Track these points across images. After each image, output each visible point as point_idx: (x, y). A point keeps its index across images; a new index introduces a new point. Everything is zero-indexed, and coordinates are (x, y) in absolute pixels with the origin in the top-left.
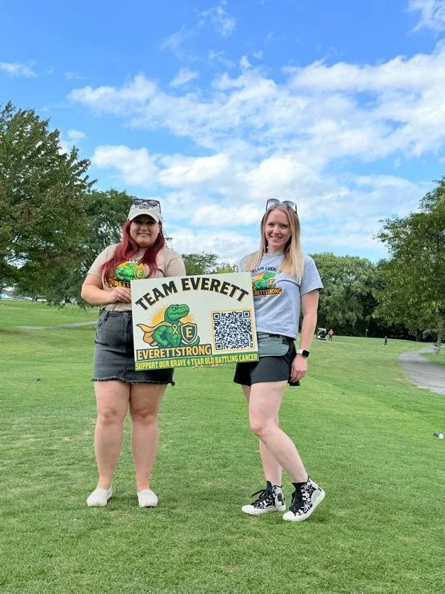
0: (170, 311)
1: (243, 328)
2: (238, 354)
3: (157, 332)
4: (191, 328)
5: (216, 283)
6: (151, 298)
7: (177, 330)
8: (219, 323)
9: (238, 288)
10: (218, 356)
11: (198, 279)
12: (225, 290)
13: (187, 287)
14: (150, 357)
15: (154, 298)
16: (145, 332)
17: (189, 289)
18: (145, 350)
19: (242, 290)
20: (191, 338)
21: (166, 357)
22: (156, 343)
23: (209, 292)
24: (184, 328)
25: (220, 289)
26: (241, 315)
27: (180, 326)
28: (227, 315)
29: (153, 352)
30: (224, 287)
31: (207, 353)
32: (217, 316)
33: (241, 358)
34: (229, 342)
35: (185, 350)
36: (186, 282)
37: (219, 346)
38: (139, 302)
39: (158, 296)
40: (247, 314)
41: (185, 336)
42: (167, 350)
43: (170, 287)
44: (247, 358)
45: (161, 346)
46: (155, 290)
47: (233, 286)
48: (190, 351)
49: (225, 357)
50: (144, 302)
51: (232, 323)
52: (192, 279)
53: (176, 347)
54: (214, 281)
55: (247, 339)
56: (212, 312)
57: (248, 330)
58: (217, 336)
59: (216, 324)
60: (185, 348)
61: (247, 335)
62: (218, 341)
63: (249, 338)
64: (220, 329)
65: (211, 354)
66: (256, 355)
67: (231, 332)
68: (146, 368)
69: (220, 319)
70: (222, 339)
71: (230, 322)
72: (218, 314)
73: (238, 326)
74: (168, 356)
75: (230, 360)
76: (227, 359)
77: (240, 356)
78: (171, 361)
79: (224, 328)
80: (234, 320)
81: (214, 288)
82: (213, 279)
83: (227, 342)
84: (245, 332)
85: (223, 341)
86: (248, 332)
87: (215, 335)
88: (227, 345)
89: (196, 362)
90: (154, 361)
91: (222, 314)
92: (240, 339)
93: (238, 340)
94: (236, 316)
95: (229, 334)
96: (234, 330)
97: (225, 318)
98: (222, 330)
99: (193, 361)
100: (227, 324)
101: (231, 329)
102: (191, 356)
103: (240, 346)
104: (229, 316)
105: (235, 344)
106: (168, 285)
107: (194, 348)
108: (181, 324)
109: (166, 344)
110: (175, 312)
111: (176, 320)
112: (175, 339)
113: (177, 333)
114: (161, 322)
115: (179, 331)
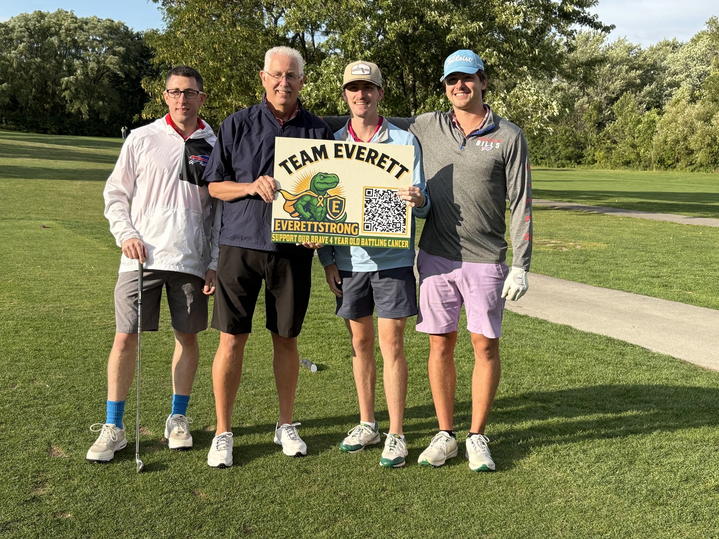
0: (318, 179)
1: (397, 209)
2: (388, 238)
3: (300, 202)
4: (339, 202)
5: (373, 154)
6: (297, 161)
7: (323, 202)
8: (371, 201)
9: (398, 164)
10: (365, 237)
11: (354, 146)
12: (383, 164)
13: (340, 153)
14: (289, 229)
15: (300, 162)
16: (286, 200)
17: (342, 156)
18: (285, 220)
19: (401, 166)
20: (339, 213)
21: (307, 231)
22: (297, 214)
23: (364, 163)
24: (331, 201)
25: (376, 161)
28: (381, 193)
29: (293, 224)
30: (381, 160)
31: (353, 233)
32: (369, 193)
33: (391, 244)
34: (380, 224)
35: (329, 226)
36: (339, 148)
37: (367, 227)
38: (283, 164)
39: (306, 160)
41: (331, 211)
42: (309, 223)
43: (320, 152)
44: (396, 243)
45: (302, 218)
46: (303, 153)
47: (392, 160)
48: (334, 228)
49: (373, 240)
50: (289, 165)
51: (385, 202)
52: (347, 146)
53: (319, 222)
54: (371, 151)
55: (400, 223)
56: (364, 187)
57: (402, 213)
58: (366, 215)
59: (367, 201)
60: (329, 224)
61: (400, 218)
62: (367, 220)
63: (402, 222)
64: (371, 207)
65: (358, 235)
66: (407, 241)
67: (383, 213)
68: (284, 240)
69: (372, 196)
70: (372, 219)
71: (384, 201)
72: (371, 191)
73: (391, 206)
74: (309, 230)
75: (377, 243)
76: (374, 242)
77: (390, 241)
78: (312, 236)
79: (375, 206)
80: (388, 199)
81: (370, 159)
82: (370, 149)
83: (377, 223)
84: (398, 214)
85: (373, 222)
86: (402, 216)
87: (365, 214)
88: (376, 226)
89: (339, 241)
90: (294, 234)
91: (376, 190)
92: (391, 222)
93: (389, 222)
94: (390, 195)
95: (380, 214)
96: (387, 210)
97: (378, 195)
98: (373, 209)
99: (336, 240)
100: (379, 203)
101: (383, 210)
102: (335, 233)
103: (391, 230)
104: (383, 194)
105: (386, 227)
106: (319, 149)
107: (339, 225)
108: (328, 196)
109: (309, 217)
110: (322, 181)
111: (323, 191)
112: (319, 212)
113: (323, 206)
114: (306, 191)
115: (325, 204)
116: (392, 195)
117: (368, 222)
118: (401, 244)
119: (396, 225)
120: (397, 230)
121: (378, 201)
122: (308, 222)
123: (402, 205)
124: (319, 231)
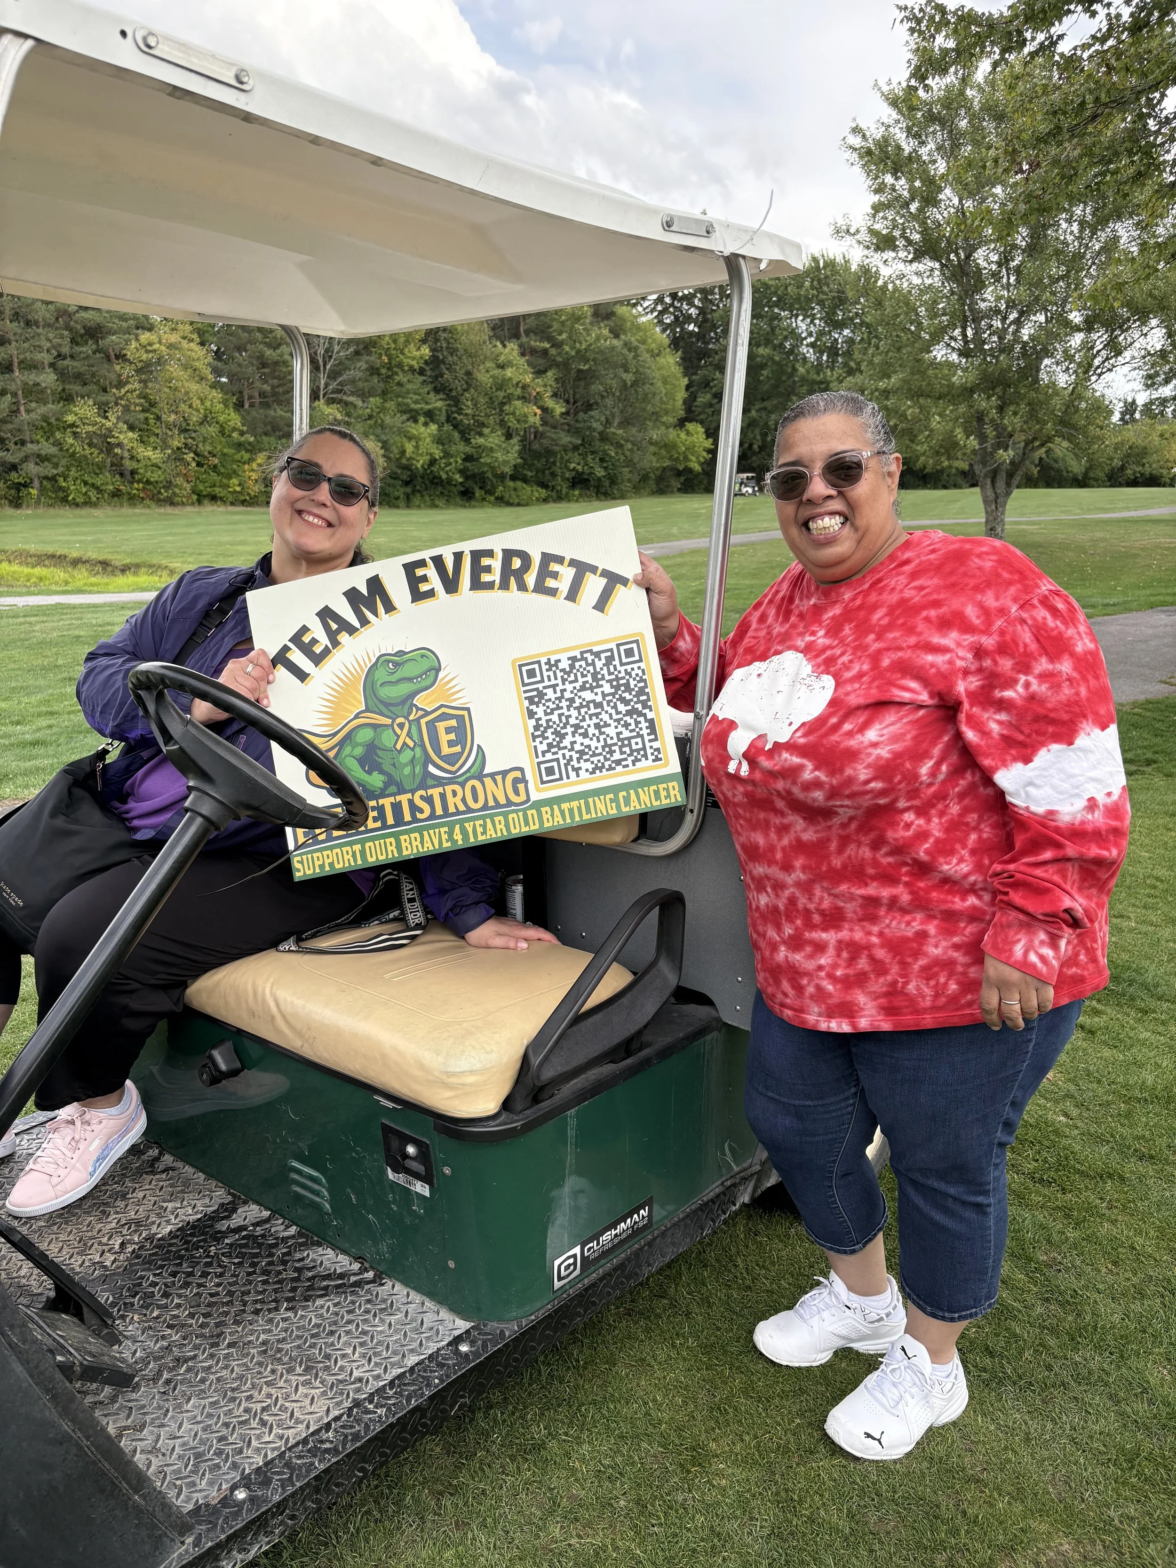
0: (381, 675)
1: (623, 700)
2: (614, 789)
3: (347, 750)
4: (453, 723)
5: (517, 563)
7: (409, 735)
8: (541, 695)
9: (593, 569)
10: (550, 802)
11: (458, 556)
12: (550, 583)
13: (424, 587)
14: (336, 832)
15: (324, 640)
17: (431, 593)
19: (605, 573)
20: (462, 753)
23: (497, 594)
24: (431, 725)
25: (530, 579)
26: (610, 660)
27: (418, 720)
28: (565, 664)
30: (544, 572)
31: (515, 799)
32: (531, 674)
33: (626, 799)
34: (582, 753)
35: (443, 796)
36: (419, 572)
37: (550, 771)
38: (281, 659)
39: (338, 631)
40: (629, 653)
41: (437, 753)
42: (387, 802)
43: (372, 599)
44: (644, 797)
46: (326, 614)
47: (573, 563)
48: (458, 799)
49: (575, 804)
50: (297, 657)
52: (438, 561)
53: (413, 792)
54: (508, 554)
55: (639, 735)
56: (514, 662)
57: (639, 706)
58: (538, 740)
59: (531, 700)
60: (440, 789)
61: (637, 723)
62: (544, 753)
63: (645, 732)
64: (546, 714)
65: (528, 800)
66: (675, 784)
67: (584, 720)
68: (327, 868)
69: (542, 681)
70: (558, 746)
71: (578, 685)
72: (536, 666)
73: (604, 695)
74: (390, 821)
75: (588, 811)
76: (579, 808)
77: (622, 794)
78: (402, 838)
79: (559, 708)
80: (589, 678)
81: (512, 578)
82: (504, 551)
83: (573, 753)
84: (629, 713)
85: (561, 752)
86: (640, 714)
87: (534, 737)
88: (574, 763)
89: (480, 830)
90: (350, 844)
91: (548, 663)
92: (615, 740)
93: (609, 742)
94: (593, 664)
95: (577, 727)
97: (559, 674)
98: (555, 717)
99: (470, 830)
100: (567, 695)
101: (583, 711)
102: (463, 813)
103: (618, 762)
104: (572, 666)
105: (601, 758)
106: (364, 590)
107: (468, 786)
108: (420, 713)
109: (380, 785)
110: (393, 678)
111: (403, 703)
112: (406, 765)
113: (411, 744)
114: (357, 717)
115: (415, 738)
116: (599, 664)
117: (549, 756)
118: (658, 797)
119: (630, 745)
120: (637, 760)
121: (563, 691)
122: (381, 802)
123: (632, 683)
124: (419, 816)
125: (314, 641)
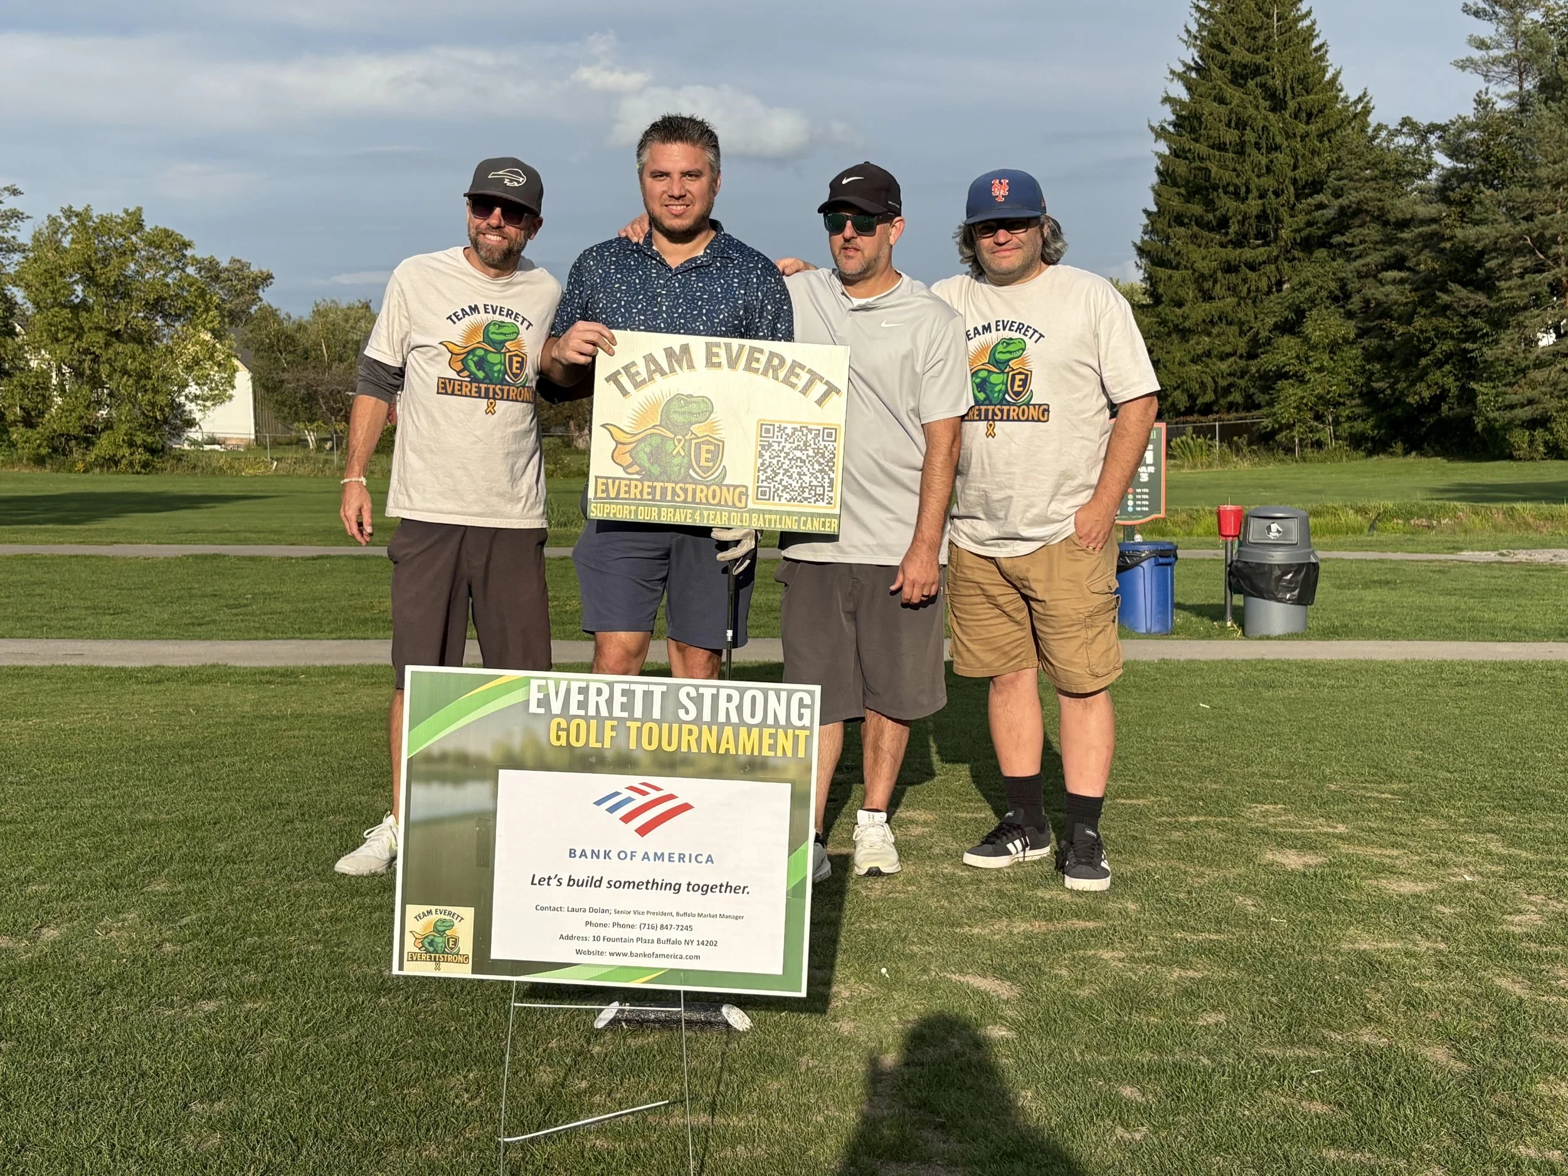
0: (675, 406)
1: (818, 462)
2: (800, 514)
3: (642, 446)
4: (712, 448)
5: (776, 362)
7: (683, 447)
8: (770, 445)
9: (821, 379)
10: (759, 512)
11: (742, 347)
12: (793, 379)
13: (715, 360)
14: (622, 495)
15: (644, 374)
16: (618, 443)
17: (719, 365)
18: (614, 479)
19: (827, 383)
20: (711, 468)
21: (653, 499)
22: (636, 468)
23: (758, 378)
24: (698, 446)
25: (782, 374)
26: (817, 435)
28: (789, 431)
29: (629, 486)
30: (791, 371)
31: (738, 504)
32: (767, 431)
33: (805, 523)
34: (785, 487)
35: (694, 491)
36: (715, 350)
37: (764, 493)
38: (613, 378)
39: (655, 371)
40: (830, 435)
41: (698, 463)
42: (658, 485)
43: (679, 358)
44: (815, 523)
45: (647, 476)
46: (650, 359)
47: (810, 371)
48: (703, 495)
49: (773, 517)
50: (624, 379)
51: (796, 449)
52: (728, 347)
53: (676, 483)
54: (772, 355)
55: (822, 486)
56: (759, 421)
57: (827, 469)
58: (761, 472)
59: (763, 447)
60: (694, 486)
61: (823, 478)
62: (763, 481)
63: (826, 485)
64: (770, 458)
65: (746, 507)
67: (792, 468)
69: (773, 437)
70: (772, 479)
71: (794, 446)
72: (771, 427)
73: (808, 456)
74: (658, 497)
75: (780, 523)
76: (776, 521)
77: (803, 518)
78: (663, 509)
79: (779, 456)
80: (802, 444)
81: (771, 370)
82: (770, 352)
83: (780, 486)
84: (821, 471)
85: (773, 483)
86: (826, 473)
87: (759, 470)
88: (780, 492)
89: (712, 517)
90: (630, 505)
91: (779, 427)
92: (807, 485)
93: (804, 485)
94: (806, 435)
96: (799, 464)
97: (784, 436)
98: (775, 461)
99: (706, 516)
101: (793, 462)
102: (704, 504)
103: (806, 499)
104: (793, 434)
105: (797, 494)
106: (677, 350)
107: (712, 488)
108: (693, 436)
109: (657, 473)
110: (683, 410)
111: (684, 427)
112: (676, 465)
113: (683, 454)
114: (654, 427)
115: (686, 449)
117: (765, 484)
118: (824, 526)
119: (815, 490)
120: (817, 500)
121: (784, 447)
122: (655, 484)
123: (827, 454)
124: (676, 499)
125: (638, 373)
